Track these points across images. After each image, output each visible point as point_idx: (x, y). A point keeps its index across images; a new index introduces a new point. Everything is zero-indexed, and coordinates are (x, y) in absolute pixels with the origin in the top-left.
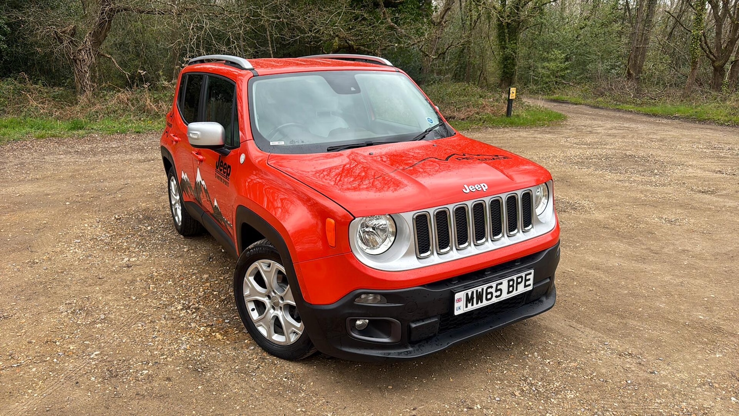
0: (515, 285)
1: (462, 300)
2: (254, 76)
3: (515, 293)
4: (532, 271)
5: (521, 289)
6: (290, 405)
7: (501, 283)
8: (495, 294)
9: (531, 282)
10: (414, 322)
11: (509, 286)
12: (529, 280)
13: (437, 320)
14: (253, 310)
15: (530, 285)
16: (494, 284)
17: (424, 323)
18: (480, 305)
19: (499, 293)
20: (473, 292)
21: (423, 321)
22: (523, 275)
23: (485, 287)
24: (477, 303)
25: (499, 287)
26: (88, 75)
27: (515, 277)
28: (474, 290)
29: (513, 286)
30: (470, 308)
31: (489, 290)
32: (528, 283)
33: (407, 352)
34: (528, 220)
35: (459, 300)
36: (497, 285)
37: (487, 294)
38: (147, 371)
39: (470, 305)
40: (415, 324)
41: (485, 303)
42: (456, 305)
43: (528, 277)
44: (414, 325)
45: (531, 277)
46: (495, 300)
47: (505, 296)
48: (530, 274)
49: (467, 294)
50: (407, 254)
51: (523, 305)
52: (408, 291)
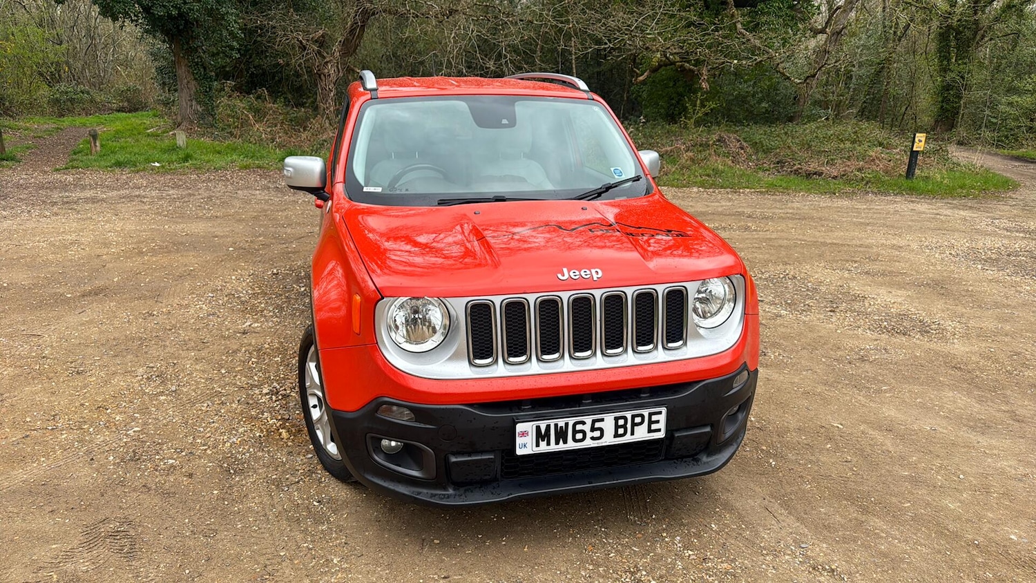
0: (629, 426)
1: (530, 434)
2: (371, 99)
3: (628, 439)
4: (664, 410)
5: (641, 434)
6: (299, 536)
7: (602, 420)
8: (589, 434)
9: (662, 425)
10: (456, 454)
11: (617, 427)
12: (658, 422)
13: (492, 457)
14: (315, 406)
15: (659, 430)
16: (588, 420)
17: (470, 458)
18: (562, 447)
19: (597, 434)
20: (548, 427)
21: (470, 456)
22: (646, 413)
23: (571, 421)
24: (557, 443)
25: (597, 425)
26: (332, 94)
27: (629, 415)
28: (552, 423)
29: (624, 426)
30: (544, 448)
31: (579, 427)
32: (654, 427)
33: (444, 495)
34: (676, 332)
35: (524, 434)
36: (594, 422)
37: (575, 432)
38: (174, 461)
39: (543, 444)
40: (456, 458)
41: (571, 445)
42: (519, 441)
43: (654, 418)
44: (453, 459)
45: (662, 418)
46: (589, 443)
47: (609, 439)
48: (660, 413)
49: (538, 428)
50: (455, 357)
51: (662, 460)
52: (443, 409)
